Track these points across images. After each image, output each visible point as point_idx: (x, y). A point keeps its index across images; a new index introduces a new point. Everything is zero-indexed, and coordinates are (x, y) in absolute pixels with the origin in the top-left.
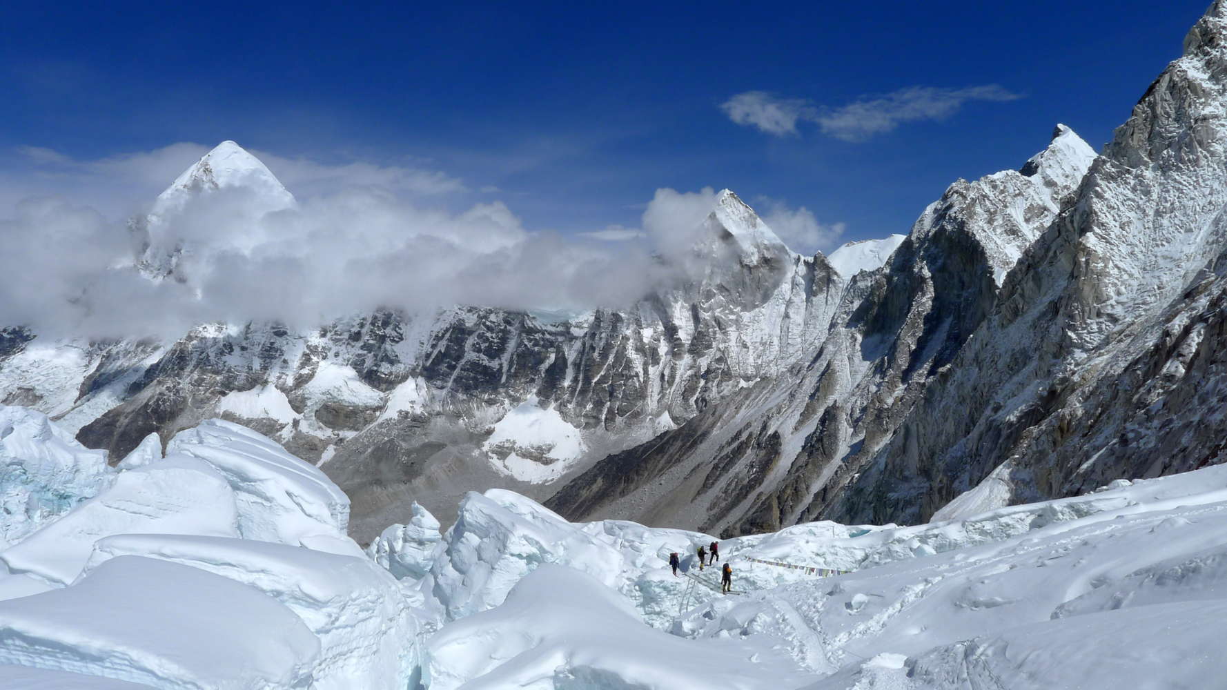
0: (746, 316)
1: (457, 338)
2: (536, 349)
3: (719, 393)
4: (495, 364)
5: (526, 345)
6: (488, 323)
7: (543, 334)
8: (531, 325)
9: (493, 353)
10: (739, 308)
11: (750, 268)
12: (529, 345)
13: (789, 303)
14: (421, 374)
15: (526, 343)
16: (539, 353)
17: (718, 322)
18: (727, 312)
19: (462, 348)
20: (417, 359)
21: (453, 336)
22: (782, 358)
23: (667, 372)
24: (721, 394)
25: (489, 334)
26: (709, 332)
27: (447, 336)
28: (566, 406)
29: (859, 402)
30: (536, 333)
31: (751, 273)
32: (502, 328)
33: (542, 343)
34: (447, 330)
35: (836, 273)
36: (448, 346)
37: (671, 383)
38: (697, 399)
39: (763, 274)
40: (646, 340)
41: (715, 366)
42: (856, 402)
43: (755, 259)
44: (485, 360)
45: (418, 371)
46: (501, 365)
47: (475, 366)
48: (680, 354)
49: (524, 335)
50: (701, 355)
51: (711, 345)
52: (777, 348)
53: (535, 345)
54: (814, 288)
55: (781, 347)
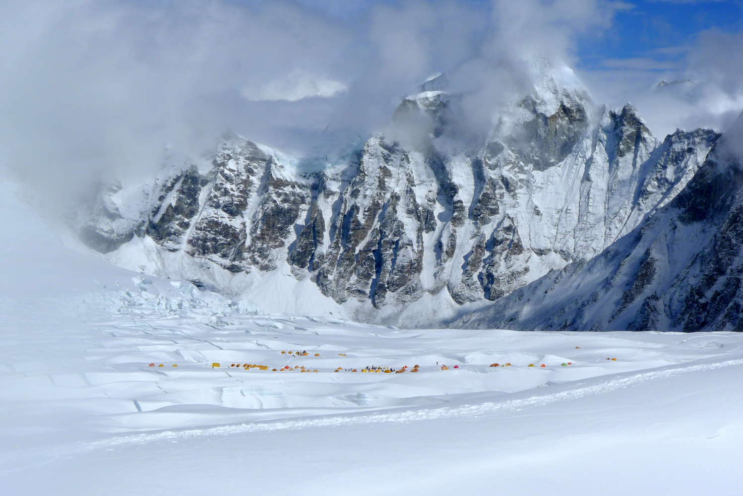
0: (538, 176)
1: (189, 189)
2: (286, 206)
3: (508, 268)
4: (236, 223)
5: (275, 201)
6: (226, 172)
7: (293, 187)
8: (279, 177)
9: (234, 210)
10: (531, 166)
11: (545, 118)
12: (279, 200)
13: (589, 162)
14: (148, 232)
15: (275, 198)
16: (290, 210)
17: (506, 183)
18: (516, 169)
19: (195, 201)
20: (141, 213)
21: (185, 187)
22: (581, 229)
23: (445, 241)
24: (511, 269)
25: (228, 186)
26: (495, 194)
27: (178, 186)
28: (326, 277)
29: (677, 294)
30: (285, 186)
31: (546, 124)
32: (244, 178)
33: (292, 198)
34: (177, 180)
35: (647, 130)
36: (180, 199)
37: (450, 254)
38: (481, 273)
39: (561, 126)
40: (419, 201)
41: (501, 235)
42: (674, 294)
43: (551, 109)
44: (225, 218)
45: (144, 228)
46: (244, 224)
47: (213, 224)
48: (460, 219)
49: (271, 188)
50: (485, 222)
51: (498, 209)
52: (576, 217)
53: (285, 201)
54: (622, 147)
55: (580, 216)
